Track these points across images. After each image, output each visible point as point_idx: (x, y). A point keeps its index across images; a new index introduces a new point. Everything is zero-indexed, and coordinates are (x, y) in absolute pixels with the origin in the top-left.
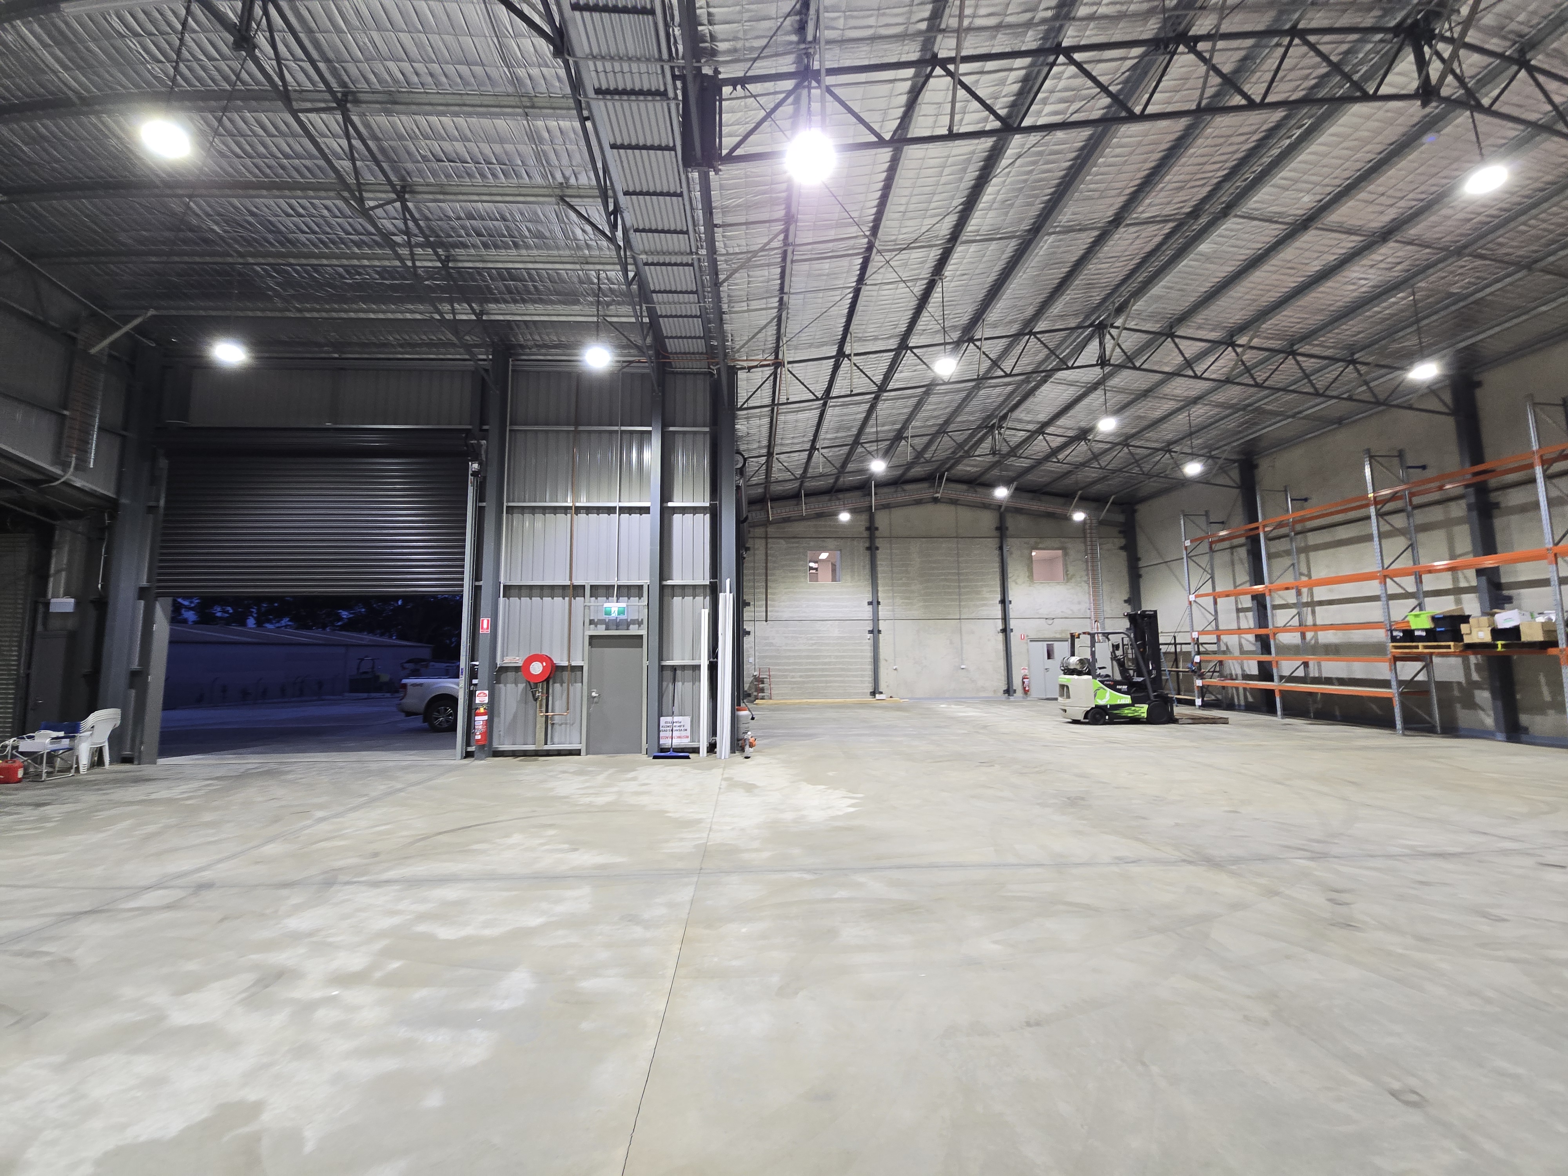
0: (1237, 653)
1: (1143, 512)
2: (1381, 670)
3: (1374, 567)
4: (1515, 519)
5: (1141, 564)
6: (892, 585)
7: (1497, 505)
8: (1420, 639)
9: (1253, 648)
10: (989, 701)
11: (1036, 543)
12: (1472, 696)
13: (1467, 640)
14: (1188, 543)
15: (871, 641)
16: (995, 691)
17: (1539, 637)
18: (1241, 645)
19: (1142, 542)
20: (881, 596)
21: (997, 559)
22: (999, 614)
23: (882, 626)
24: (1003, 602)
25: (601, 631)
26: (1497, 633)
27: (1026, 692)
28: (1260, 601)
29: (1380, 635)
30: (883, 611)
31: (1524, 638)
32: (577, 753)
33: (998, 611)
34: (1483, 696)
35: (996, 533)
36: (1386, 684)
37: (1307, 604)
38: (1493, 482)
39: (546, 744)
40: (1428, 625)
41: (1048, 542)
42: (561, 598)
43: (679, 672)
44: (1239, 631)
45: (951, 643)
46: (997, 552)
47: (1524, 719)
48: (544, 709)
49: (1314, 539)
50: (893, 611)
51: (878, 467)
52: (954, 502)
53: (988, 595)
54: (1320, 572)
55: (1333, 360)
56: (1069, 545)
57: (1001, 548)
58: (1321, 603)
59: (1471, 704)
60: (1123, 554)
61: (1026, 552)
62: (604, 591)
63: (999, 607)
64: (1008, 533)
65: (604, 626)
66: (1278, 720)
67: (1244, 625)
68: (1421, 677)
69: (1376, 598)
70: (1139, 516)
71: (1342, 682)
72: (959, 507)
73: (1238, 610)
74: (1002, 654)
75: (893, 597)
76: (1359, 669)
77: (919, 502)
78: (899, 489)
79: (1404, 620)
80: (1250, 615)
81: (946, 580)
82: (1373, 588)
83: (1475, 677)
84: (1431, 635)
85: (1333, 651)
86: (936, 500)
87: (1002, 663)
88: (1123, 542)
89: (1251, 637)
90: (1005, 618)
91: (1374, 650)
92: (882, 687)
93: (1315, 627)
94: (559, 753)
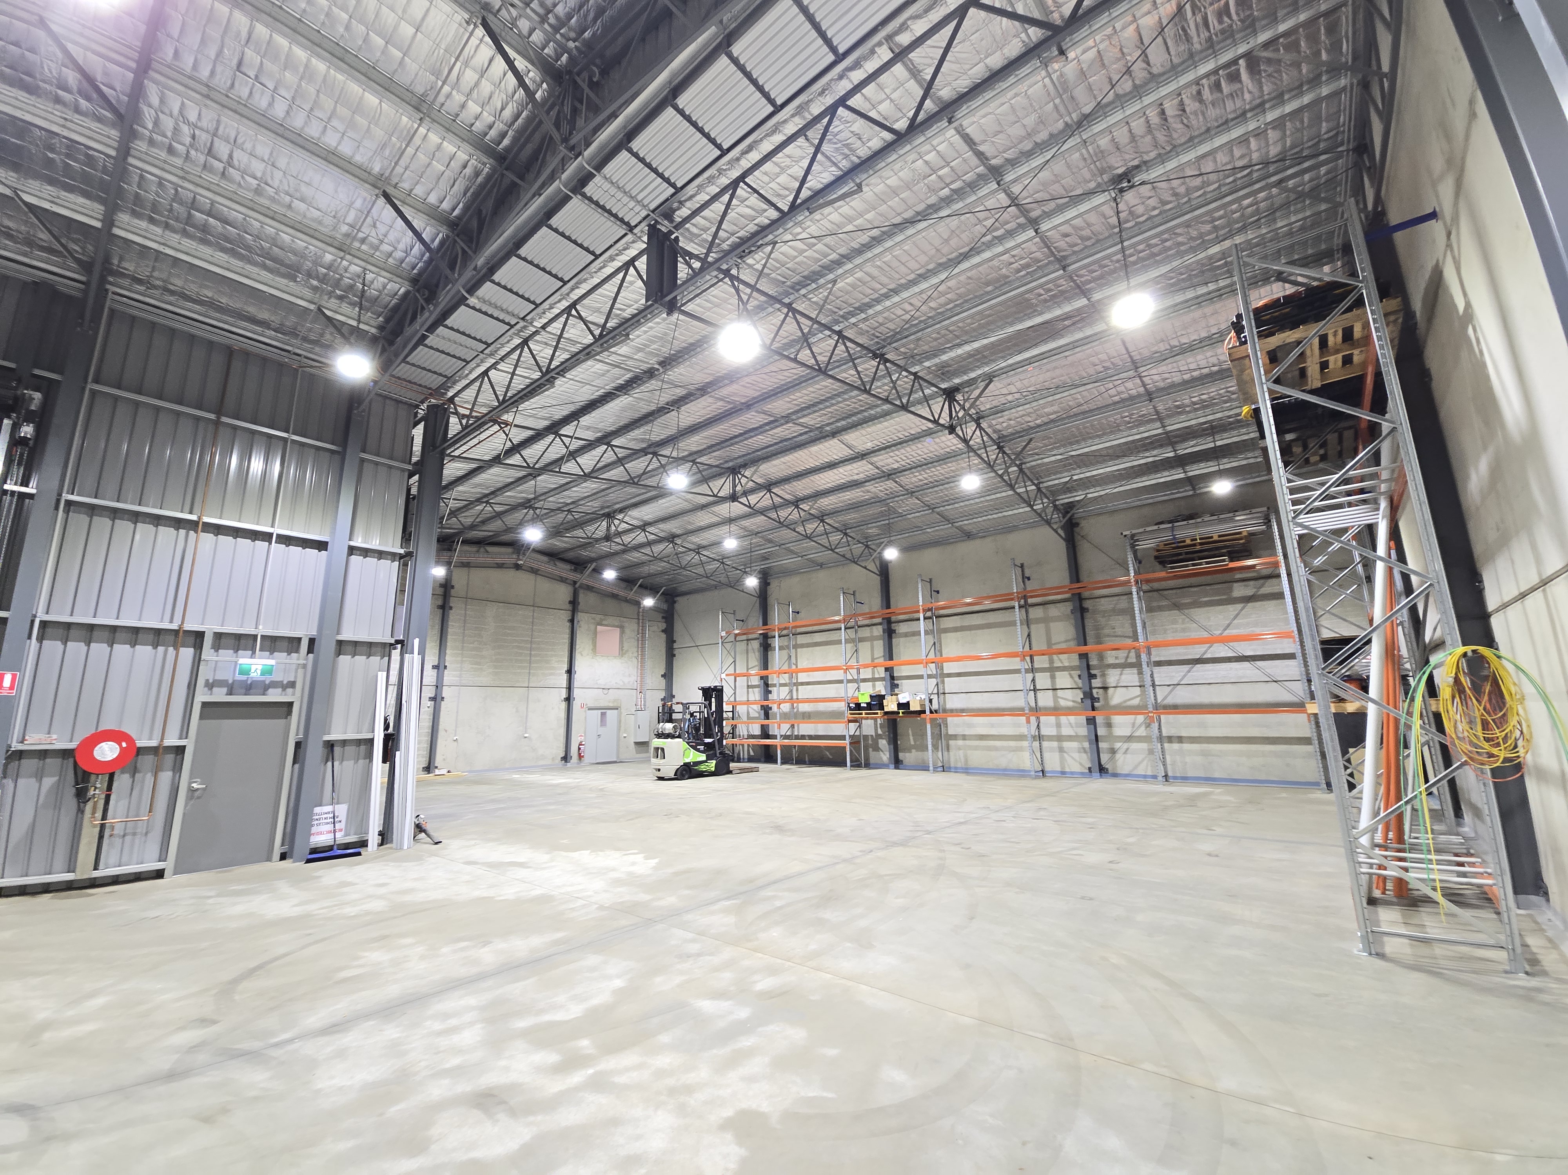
0: (745, 719)
1: (681, 603)
2: (838, 729)
3: (840, 662)
4: (902, 640)
5: (675, 646)
6: (463, 648)
7: (894, 631)
8: (864, 709)
9: (757, 715)
10: (549, 769)
11: (602, 620)
12: (877, 743)
13: (886, 709)
14: (723, 634)
15: (432, 709)
16: (553, 759)
17: (918, 709)
18: (748, 713)
19: (678, 626)
20: (449, 659)
21: (567, 631)
22: (564, 684)
23: (446, 692)
24: (570, 672)
25: (220, 695)
26: (900, 706)
27: (580, 757)
28: (765, 680)
29: (842, 706)
30: (449, 677)
31: (912, 709)
32: (159, 874)
33: (563, 681)
34: (883, 743)
35: (569, 607)
36: (843, 738)
37: (795, 684)
38: (893, 618)
39: (96, 869)
40: (868, 700)
41: (610, 620)
42: (150, 648)
43: (337, 749)
44: (748, 702)
45: (517, 711)
46: (568, 624)
47: (901, 755)
48: (99, 814)
49: (801, 639)
50: (460, 676)
51: (533, 535)
52: (534, 571)
53: (556, 665)
54: (803, 664)
55: (838, 530)
56: (626, 625)
57: (572, 621)
58: (802, 684)
59: (877, 749)
60: (664, 636)
61: (592, 627)
62: (232, 642)
63: (565, 676)
64: (580, 607)
65: (225, 690)
66: (778, 766)
67: (752, 698)
68: (858, 733)
69: (841, 682)
70: (677, 606)
71: (811, 737)
72: (539, 578)
73: (748, 687)
74: (563, 722)
75: (462, 662)
76: (821, 729)
77: (500, 566)
78: (482, 550)
79: (853, 697)
80: (757, 690)
81: (518, 647)
82: (838, 675)
83: (880, 732)
84: (869, 706)
85: (807, 717)
86: (517, 567)
87: (562, 731)
88: (664, 626)
89: (757, 707)
90: (569, 688)
91: (834, 716)
92: (438, 761)
93: (798, 701)
94: (116, 880)
